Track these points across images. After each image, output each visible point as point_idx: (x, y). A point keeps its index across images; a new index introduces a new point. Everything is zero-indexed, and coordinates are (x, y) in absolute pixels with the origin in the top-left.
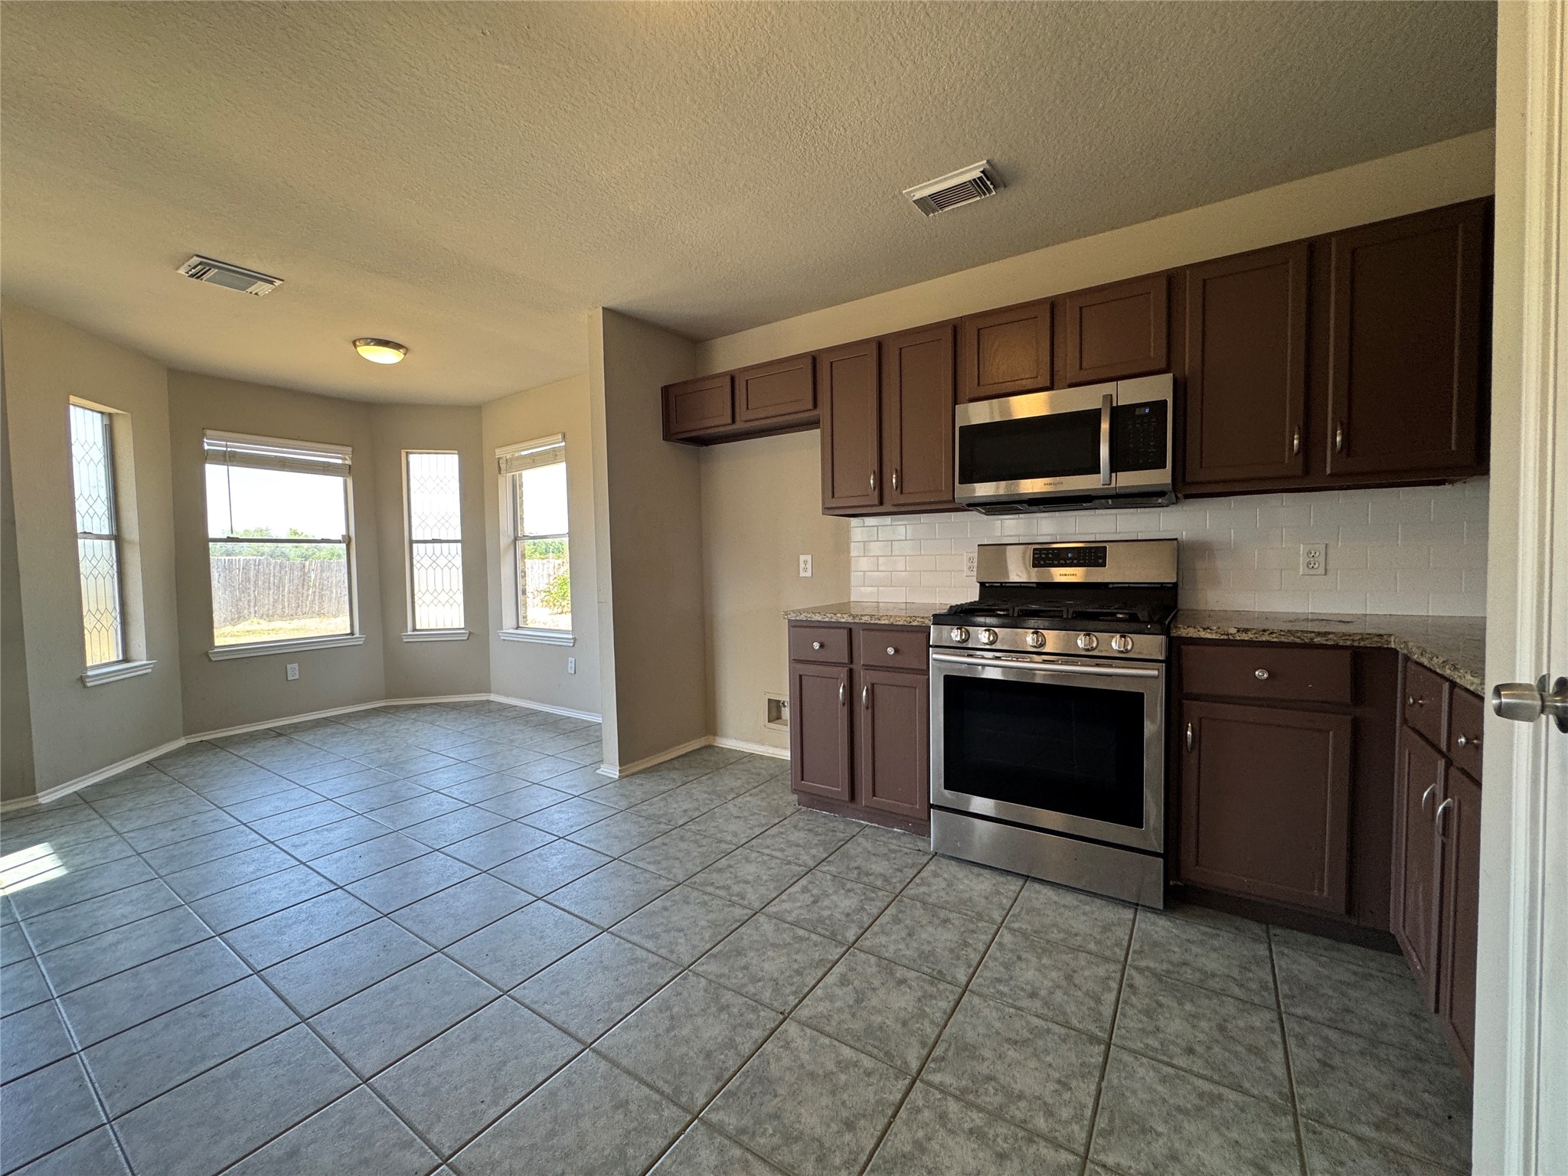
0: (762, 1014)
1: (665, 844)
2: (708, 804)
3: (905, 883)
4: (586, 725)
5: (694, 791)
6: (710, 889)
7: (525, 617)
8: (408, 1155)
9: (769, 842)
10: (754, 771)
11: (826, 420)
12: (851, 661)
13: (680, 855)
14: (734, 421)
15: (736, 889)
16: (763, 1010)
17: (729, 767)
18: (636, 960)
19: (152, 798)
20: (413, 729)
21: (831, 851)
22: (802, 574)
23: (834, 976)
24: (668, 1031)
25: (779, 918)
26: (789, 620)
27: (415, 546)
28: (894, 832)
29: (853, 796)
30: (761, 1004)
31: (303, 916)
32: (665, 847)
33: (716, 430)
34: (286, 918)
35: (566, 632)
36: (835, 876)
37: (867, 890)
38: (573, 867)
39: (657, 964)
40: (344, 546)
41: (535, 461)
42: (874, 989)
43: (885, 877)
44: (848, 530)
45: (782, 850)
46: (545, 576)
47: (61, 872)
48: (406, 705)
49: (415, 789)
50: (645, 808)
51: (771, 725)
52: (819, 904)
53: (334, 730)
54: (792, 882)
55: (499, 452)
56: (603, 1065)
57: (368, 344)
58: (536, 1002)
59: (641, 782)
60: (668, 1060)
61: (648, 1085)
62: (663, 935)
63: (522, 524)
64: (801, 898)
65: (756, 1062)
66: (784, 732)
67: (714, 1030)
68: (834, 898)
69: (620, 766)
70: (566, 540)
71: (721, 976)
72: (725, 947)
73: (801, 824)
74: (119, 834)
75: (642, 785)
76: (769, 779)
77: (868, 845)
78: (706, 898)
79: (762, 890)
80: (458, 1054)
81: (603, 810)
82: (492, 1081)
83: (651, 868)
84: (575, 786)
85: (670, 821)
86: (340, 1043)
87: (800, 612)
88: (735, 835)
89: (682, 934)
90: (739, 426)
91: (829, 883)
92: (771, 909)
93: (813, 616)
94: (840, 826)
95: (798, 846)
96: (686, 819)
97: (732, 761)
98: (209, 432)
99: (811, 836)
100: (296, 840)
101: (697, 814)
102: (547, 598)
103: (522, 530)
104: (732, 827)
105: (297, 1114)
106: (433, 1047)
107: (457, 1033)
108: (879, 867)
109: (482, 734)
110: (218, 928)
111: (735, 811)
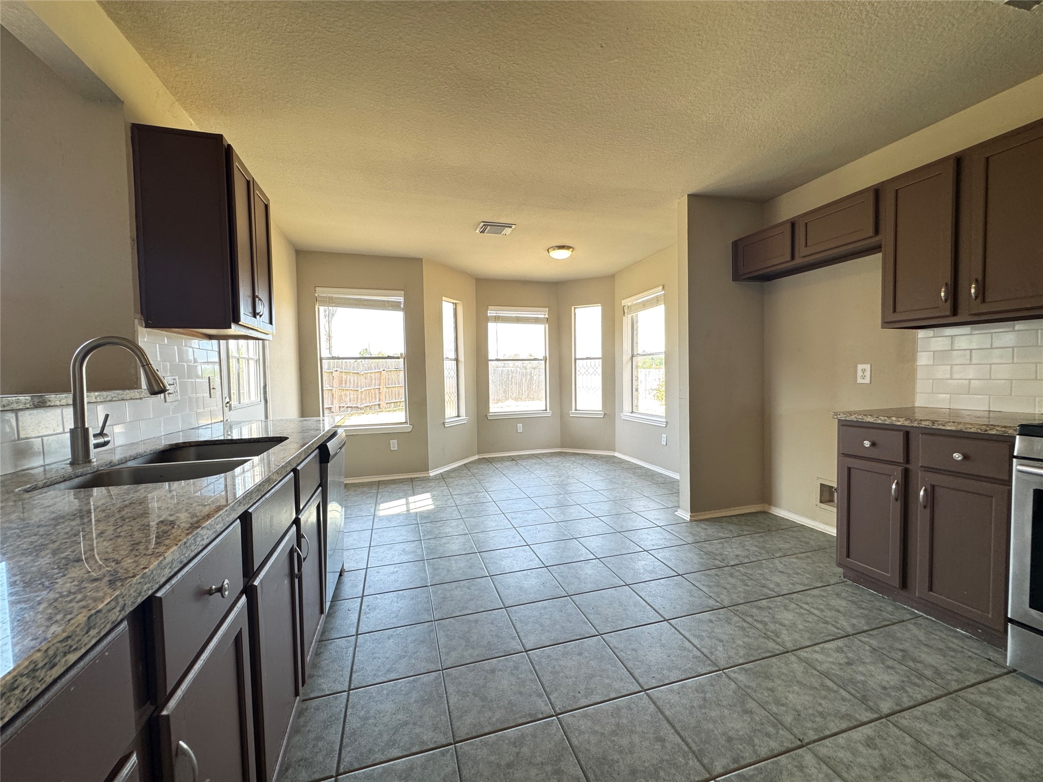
0: (781, 732)
1: (717, 575)
2: (757, 556)
3: (964, 686)
4: (672, 480)
5: (747, 543)
6: (749, 619)
7: (637, 406)
8: (540, 701)
9: (809, 599)
10: (803, 539)
11: (889, 247)
12: (907, 461)
13: (728, 586)
14: (793, 258)
15: (772, 626)
16: (782, 729)
17: (779, 531)
18: (685, 649)
19: (464, 481)
20: (572, 467)
21: (874, 626)
22: (860, 381)
23: (860, 734)
24: (700, 707)
25: (809, 664)
26: (839, 420)
27: (577, 361)
28: (957, 632)
29: (904, 584)
30: (782, 724)
31: (511, 555)
32: (717, 578)
33: (780, 267)
34: (505, 553)
35: (661, 417)
36: (875, 649)
37: (912, 674)
38: (651, 572)
39: (699, 657)
40: (543, 362)
41: (645, 305)
42: (906, 767)
43: (937, 669)
44: (915, 341)
45: (822, 611)
46: (657, 380)
47: (432, 507)
48: (569, 453)
49: (569, 501)
50: (706, 546)
51: (823, 506)
52: (853, 667)
53: (536, 461)
54: (827, 638)
55: (624, 302)
56: (652, 708)
57: (554, 250)
58: (616, 648)
59: (705, 527)
60: (697, 727)
61: (681, 737)
62: (706, 639)
63: (637, 347)
64: (835, 655)
65: (770, 766)
66: (831, 512)
67: (738, 725)
68: (872, 668)
69: (691, 513)
70: (663, 356)
71: (749, 687)
72: (756, 667)
73: (844, 594)
74: (452, 495)
75: (706, 529)
76: (817, 548)
77: (921, 635)
78: (745, 625)
79: (796, 636)
80: (570, 659)
81: (677, 540)
82: (586, 683)
83: (705, 589)
84: (659, 519)
85: (724, 560)
86: (518, 625)
87: (851, 413)
88: (778, 585)
89: (721, 644)
90: (798, 261)
91: (868, 654)
92: (803, 654)
93: (865, 418)
94: (888, 609)
95: (839, 611)
96: (737, 562)
97: (783, 527)
98: (490, 307)
99: (853, 608)
100: (513, 515)
101: (746, 560)
102: (658, 394)
103: (637, 351)
104: (776, 579)
105: (497, 653)
106: (559, 649)
107: (572, 646)
108: (931, 659)
109: (608, 475)
110: (479, 549)
111: (780, 567)
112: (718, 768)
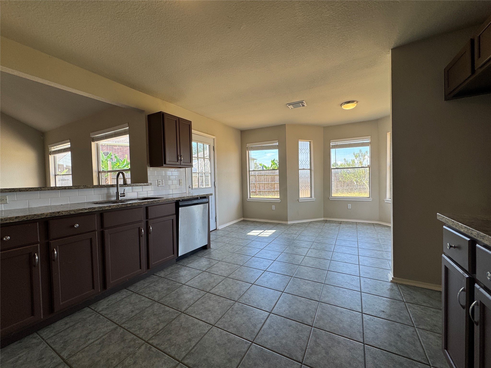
2: (400, 319)
14: (473, 72)
40: (368, 169)
69: (394, 276)
74: (283, 233)
75: (393, 290)
112: (186, 361)
